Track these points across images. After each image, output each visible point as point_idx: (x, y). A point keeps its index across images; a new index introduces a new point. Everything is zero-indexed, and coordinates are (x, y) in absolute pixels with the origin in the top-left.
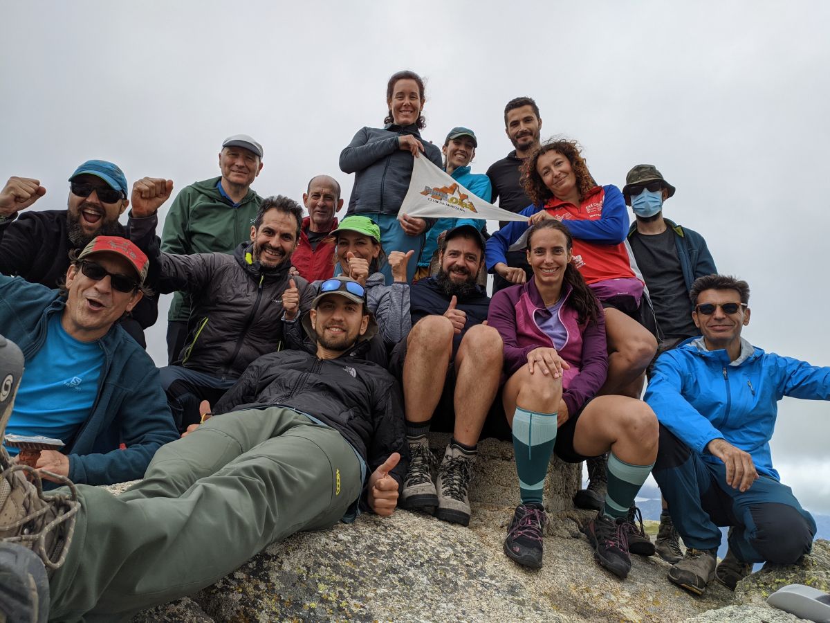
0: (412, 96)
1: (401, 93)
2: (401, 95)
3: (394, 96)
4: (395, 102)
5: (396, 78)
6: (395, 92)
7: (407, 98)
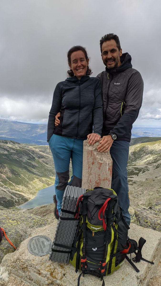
0: (81, 60)
1: (75, 60)
2: (76, 61)
3: (72, 62)
4: (73, 65)
5: (71, 52)
6: (72, 60)
7: (79, 62)
